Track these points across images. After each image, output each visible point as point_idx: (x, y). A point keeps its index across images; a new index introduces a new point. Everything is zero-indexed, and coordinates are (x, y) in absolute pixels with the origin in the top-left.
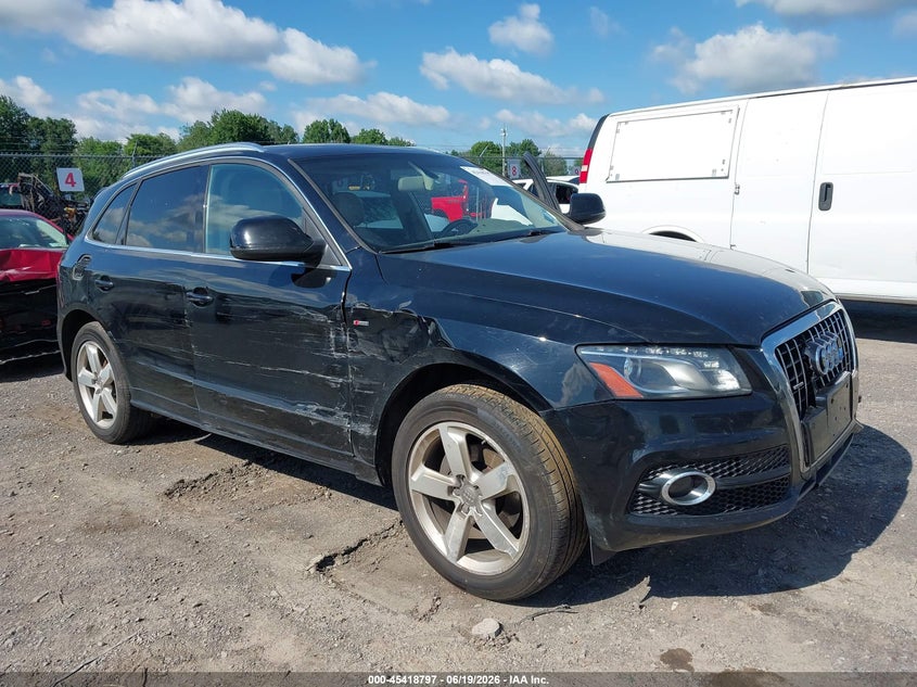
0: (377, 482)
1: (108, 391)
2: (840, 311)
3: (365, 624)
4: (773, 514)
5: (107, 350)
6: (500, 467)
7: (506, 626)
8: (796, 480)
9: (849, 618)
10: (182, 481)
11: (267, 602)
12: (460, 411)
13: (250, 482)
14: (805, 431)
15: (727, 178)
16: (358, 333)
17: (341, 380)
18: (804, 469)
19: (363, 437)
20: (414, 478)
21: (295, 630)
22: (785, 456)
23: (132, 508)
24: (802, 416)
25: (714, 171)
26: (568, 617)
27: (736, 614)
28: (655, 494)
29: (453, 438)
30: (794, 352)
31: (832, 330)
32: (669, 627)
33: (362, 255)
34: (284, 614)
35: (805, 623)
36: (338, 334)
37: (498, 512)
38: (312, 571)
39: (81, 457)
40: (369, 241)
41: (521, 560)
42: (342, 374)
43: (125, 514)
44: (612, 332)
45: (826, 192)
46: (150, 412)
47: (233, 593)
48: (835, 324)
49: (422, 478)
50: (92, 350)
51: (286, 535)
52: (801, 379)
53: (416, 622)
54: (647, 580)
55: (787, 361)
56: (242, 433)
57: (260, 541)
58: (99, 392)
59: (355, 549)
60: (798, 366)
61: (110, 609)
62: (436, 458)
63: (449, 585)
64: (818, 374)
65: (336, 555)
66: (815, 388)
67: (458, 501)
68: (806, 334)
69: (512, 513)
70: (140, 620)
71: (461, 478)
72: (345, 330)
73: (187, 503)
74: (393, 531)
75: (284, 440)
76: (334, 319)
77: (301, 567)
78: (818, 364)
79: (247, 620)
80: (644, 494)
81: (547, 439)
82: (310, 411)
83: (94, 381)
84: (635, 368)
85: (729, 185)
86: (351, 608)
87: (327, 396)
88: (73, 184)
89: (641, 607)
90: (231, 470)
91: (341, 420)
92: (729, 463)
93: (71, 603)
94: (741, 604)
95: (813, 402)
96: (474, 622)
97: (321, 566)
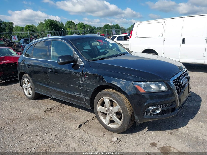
0: (90, 109)
1: (30, 89)
2: (186, 71)
3: (90, 139)
4: (173, 115)
5: (30, 80)
6: (117, 106)
7: (119, 139)
8: (177, 107)
9: (188, 135)
10: (48, 109)
11: (69, 135)
12: (108, 95)
13: (62, 108)
14: (179, 97)
15: (162, 37)
16: (86, 78)
17: (82, 88)
18: (179, 105)
19: (87, 99)
20: (98, 108)
21: (76, 141)
22: (175, 103)
23: (38, 115)
24: (178, 94)
25: (159, 35)
26: (131, 136)
27: (165, 135)
28: (149, 112)
29: (107, 100)
30: (177, 81)
31: (185, 75)
32: (152, 138)
33: (86, 62)
34: (73, 137)
35: (179, 136)
36: (81, 78)
37: (116, 115)
38: (78, 128)
39: (25, 103)
40: (87, 58)
41: (122, 125)
42: (83, 87)
43: (37, 116)
44: (139, 79)
45: (184, 40)
46: (39, 94)
47: (62, 133)
48: (185, 74)
49: (100, 108)
50: (26, 80)
51: (71, 120)
52: (178, 86)
53: (100, 138)
54: (147, 128)
55: (175, 83)
56: (61, 98)
57: (66, 121)
58: (28, 89)
59: (86, 123)
60: (178, 84)
61: (37, 137)
62: (103, 104)
63: (106, 130)
64: (182, 85)
65: (82, 124)
66: (181, 88)
67: (108, 113)
68: (179, 77)
69: (119, 115)
70: (43, 139)
71: (108, 108)
72: (83, 78)
73: (49, 113)
74: (94, 119)
75: (70, 100)
76: (80, 75)
77: (75, 127)
78: (182, 83)
79: (65, 139)
80: (146, 112)
81: (126, 101)
82: (76, 94)
83: (27, 87)
84: (144, 86)
85: (162, 39)
86: (87, 136)
87: (79, 91)
88: (15, 39)
89: (146, 134)
90: (58, 106)
91: (83, 96)
92: (164, 105)
93: (28, 136)
94: (166, 133)
95: (181, 91)
96: (112, 138)
97: (79, 127)
